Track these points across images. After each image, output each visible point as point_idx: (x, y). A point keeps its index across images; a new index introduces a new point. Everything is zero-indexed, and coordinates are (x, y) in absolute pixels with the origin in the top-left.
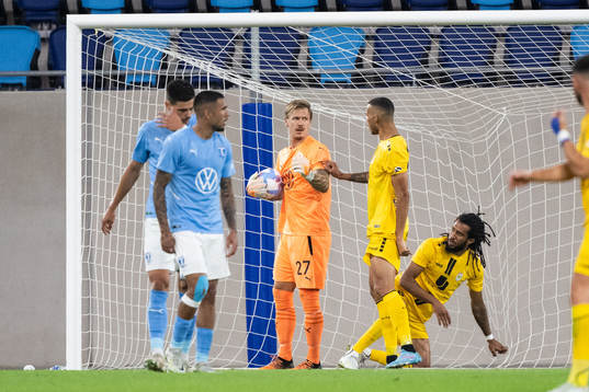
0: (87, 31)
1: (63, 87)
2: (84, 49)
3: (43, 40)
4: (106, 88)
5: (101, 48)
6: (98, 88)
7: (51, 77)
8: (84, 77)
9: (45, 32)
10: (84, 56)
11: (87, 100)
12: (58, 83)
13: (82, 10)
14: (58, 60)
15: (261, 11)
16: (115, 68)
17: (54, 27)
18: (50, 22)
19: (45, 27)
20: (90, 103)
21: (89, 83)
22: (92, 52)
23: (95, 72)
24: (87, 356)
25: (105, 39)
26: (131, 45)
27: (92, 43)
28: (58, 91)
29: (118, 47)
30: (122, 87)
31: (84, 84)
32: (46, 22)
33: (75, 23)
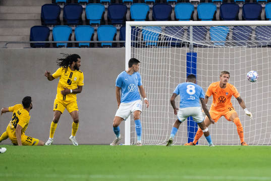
0: (133, 27)
1: (125, 46)
2: (132, 33)
3: (118, 30)
4: (139, 47)
5: (137, 33)
6: (136, 47)
7: (120, 43)
8: (132, 43)
9: (118, 27)
10: (132, 36)
11: (133, 51)
12: (123, 45)
13: (131, 20)
14: (123, 37)
15: (193, 20)
16: (142, 40)
17: (121, 26)
18: (120, 24)
19: (119, 26)
20: (134, 52)
21: (133, 45)
22: (134, 34)
23: (135, 42)
24: (132, 140)
25: (139, 30)
26: (148, 31)
27: (135, 31)
28: (123, 48)
29: (143, 32)
30: (144, 46)
31: (132, 45)
32: (119, 24)
33: (129, 24)
